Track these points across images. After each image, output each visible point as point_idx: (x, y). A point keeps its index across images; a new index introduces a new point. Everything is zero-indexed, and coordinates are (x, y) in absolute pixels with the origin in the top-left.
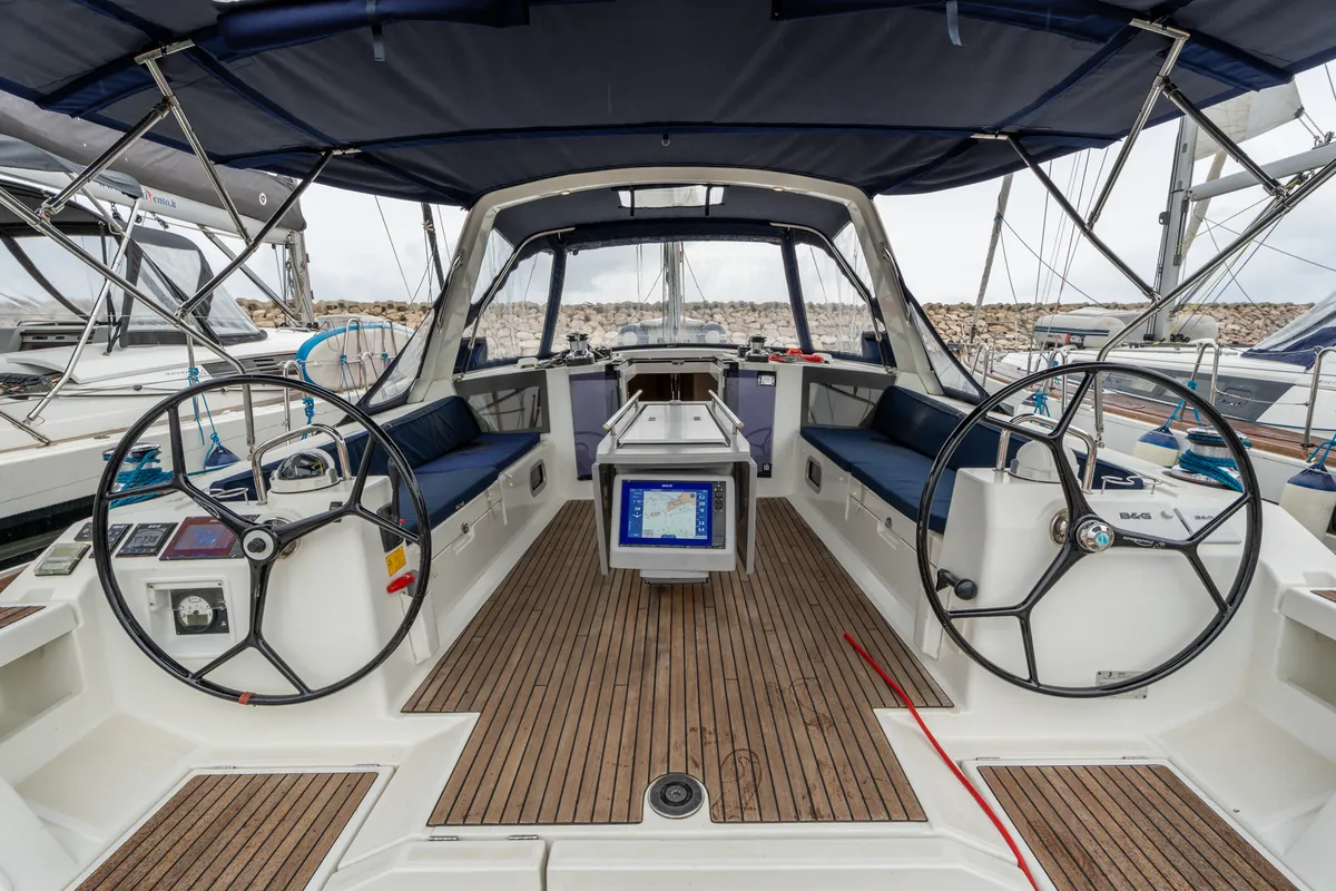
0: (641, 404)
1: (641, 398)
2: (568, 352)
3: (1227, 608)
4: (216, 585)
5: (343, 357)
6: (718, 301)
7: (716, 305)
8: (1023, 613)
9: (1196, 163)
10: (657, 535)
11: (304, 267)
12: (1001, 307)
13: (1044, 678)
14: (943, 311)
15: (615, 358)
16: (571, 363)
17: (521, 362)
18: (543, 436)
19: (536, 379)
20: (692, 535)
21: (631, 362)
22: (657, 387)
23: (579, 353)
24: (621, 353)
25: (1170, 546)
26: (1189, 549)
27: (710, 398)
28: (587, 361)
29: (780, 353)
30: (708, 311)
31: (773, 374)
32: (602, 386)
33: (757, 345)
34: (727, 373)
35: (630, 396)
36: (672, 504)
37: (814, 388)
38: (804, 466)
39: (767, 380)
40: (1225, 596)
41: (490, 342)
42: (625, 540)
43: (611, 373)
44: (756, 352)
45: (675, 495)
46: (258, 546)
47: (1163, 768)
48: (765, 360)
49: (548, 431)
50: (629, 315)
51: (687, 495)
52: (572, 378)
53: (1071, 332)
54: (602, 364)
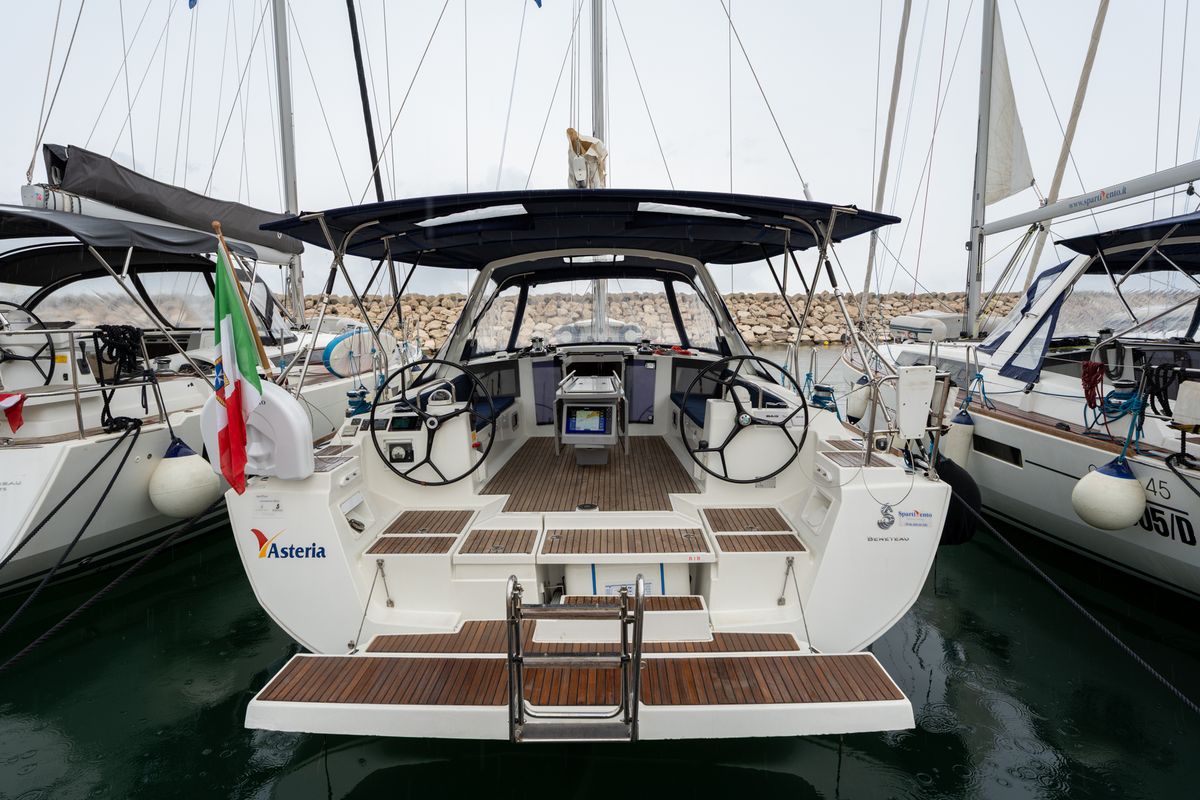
0: (575, 378)
1: (575, 374)
2: (531, 347)
3: (798, 448)
4: (409, 441)
5: (351, 353)
6: (649, 292)
7: (646, 296)
8: (721, 450)
9: (986, 207)
10: (582, 429)
11: (300, 281)
12: (936, 296)
13: (730, 477)
14: (876, 300)
15: (558, 352)
16: (533, 355)
17: (498, 354)
18: (516, 399)
19: (512, 365)
20: (597, 429)
21: (568, 354)
22: (584, 370)
23: (538, 349)
24: (561, 349)
25: (774, 424)
26: (782, 425)
27: (612, 374)
28: (543, 354)
29: (664, 349)
30: (638, 302)
31: (654, 362)
32: (552, 370)
33: (645, 345)
34: (626, 361)
35: (568, 374)
36: (589, 416)
37: (679, 370)
38: (672, 415)
39: (650, 366)
40: (798, 445)
41: (479, 343)
42: (568, 431)
43: (557, 362)
44: (645, 349)
45: (591, 412)
46: (432, 423)
47: (774, 509)
48: (650, 353)
49: (519, 395)
50: (559, 307)
51: (595, 412)
52: (535, 365)
53: (911, 330)
54: (551, 355)
